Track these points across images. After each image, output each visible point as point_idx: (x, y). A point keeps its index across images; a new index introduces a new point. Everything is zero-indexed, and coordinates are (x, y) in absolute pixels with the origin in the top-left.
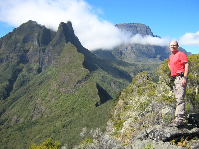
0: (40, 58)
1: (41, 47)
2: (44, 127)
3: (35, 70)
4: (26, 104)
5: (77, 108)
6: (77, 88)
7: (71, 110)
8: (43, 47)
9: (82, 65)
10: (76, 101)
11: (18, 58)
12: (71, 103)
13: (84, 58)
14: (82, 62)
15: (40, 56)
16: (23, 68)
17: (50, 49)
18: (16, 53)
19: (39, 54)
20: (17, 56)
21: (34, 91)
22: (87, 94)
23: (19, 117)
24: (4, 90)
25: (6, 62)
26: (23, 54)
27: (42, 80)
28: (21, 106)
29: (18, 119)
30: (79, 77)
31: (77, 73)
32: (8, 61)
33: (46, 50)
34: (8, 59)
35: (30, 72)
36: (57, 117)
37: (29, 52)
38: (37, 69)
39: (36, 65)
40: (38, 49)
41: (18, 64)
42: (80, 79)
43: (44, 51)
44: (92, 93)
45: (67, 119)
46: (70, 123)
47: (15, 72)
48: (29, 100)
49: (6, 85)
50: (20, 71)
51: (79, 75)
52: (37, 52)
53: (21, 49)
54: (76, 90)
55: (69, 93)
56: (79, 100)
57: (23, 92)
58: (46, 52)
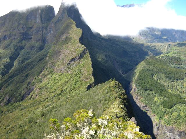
0: (42, 35)
1: (43, 24)
2: (23, 113)
3: (37, 47)
4: (20, 83)
5: (67, 90)
6: (70, 66)
7: (59, 92)
8: (46, 25)
9: (78, 40)
10: (67, 82)
11: (21, 35)
12: (62, 83)
13: (81, 33)
14: (79, 38)
15: (42, 33)
16: (25, 46)
17: (52, 26)
18: (19, 30)
19: (41, 32)
20: (21, 33)
21: (31, 69)
22: (80, 74)
23: (11, 96)
24: (3, 67)
25: (9, 39)
26: (26, 31)
27: (42, 57)
28: (16, 85)
29: (10, 98)
30: (74, 53)
31: (72, 49)
32: (11, 38)
33: (48, 27)
34: (11, 37)
35: (32, 50)
36: (42, 100)
37: (32, 29)
38: (39, 47)
39: (38, 43)
40: (41, 26)
41: (20, 41)
42: (74, 57)
43: (46, 28)
44: (86, 73)
45: (50, 105)
46: (51, 110)
47: (17, 49)
48: (24, 79)
49: (7, 62)
50: (22, 48)
51: (73, 52)
52: (39, 29)
53: (24, 26)
54: (69, 69)
55: (62, 71)
56: (71, 80)
57: (21, 70)
58: (48, 29)
